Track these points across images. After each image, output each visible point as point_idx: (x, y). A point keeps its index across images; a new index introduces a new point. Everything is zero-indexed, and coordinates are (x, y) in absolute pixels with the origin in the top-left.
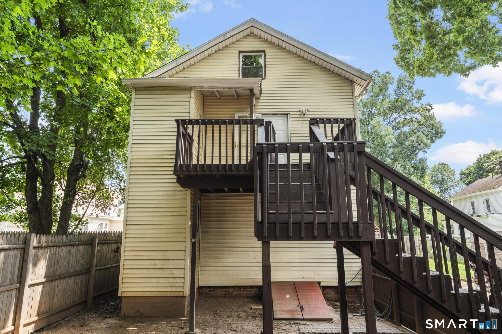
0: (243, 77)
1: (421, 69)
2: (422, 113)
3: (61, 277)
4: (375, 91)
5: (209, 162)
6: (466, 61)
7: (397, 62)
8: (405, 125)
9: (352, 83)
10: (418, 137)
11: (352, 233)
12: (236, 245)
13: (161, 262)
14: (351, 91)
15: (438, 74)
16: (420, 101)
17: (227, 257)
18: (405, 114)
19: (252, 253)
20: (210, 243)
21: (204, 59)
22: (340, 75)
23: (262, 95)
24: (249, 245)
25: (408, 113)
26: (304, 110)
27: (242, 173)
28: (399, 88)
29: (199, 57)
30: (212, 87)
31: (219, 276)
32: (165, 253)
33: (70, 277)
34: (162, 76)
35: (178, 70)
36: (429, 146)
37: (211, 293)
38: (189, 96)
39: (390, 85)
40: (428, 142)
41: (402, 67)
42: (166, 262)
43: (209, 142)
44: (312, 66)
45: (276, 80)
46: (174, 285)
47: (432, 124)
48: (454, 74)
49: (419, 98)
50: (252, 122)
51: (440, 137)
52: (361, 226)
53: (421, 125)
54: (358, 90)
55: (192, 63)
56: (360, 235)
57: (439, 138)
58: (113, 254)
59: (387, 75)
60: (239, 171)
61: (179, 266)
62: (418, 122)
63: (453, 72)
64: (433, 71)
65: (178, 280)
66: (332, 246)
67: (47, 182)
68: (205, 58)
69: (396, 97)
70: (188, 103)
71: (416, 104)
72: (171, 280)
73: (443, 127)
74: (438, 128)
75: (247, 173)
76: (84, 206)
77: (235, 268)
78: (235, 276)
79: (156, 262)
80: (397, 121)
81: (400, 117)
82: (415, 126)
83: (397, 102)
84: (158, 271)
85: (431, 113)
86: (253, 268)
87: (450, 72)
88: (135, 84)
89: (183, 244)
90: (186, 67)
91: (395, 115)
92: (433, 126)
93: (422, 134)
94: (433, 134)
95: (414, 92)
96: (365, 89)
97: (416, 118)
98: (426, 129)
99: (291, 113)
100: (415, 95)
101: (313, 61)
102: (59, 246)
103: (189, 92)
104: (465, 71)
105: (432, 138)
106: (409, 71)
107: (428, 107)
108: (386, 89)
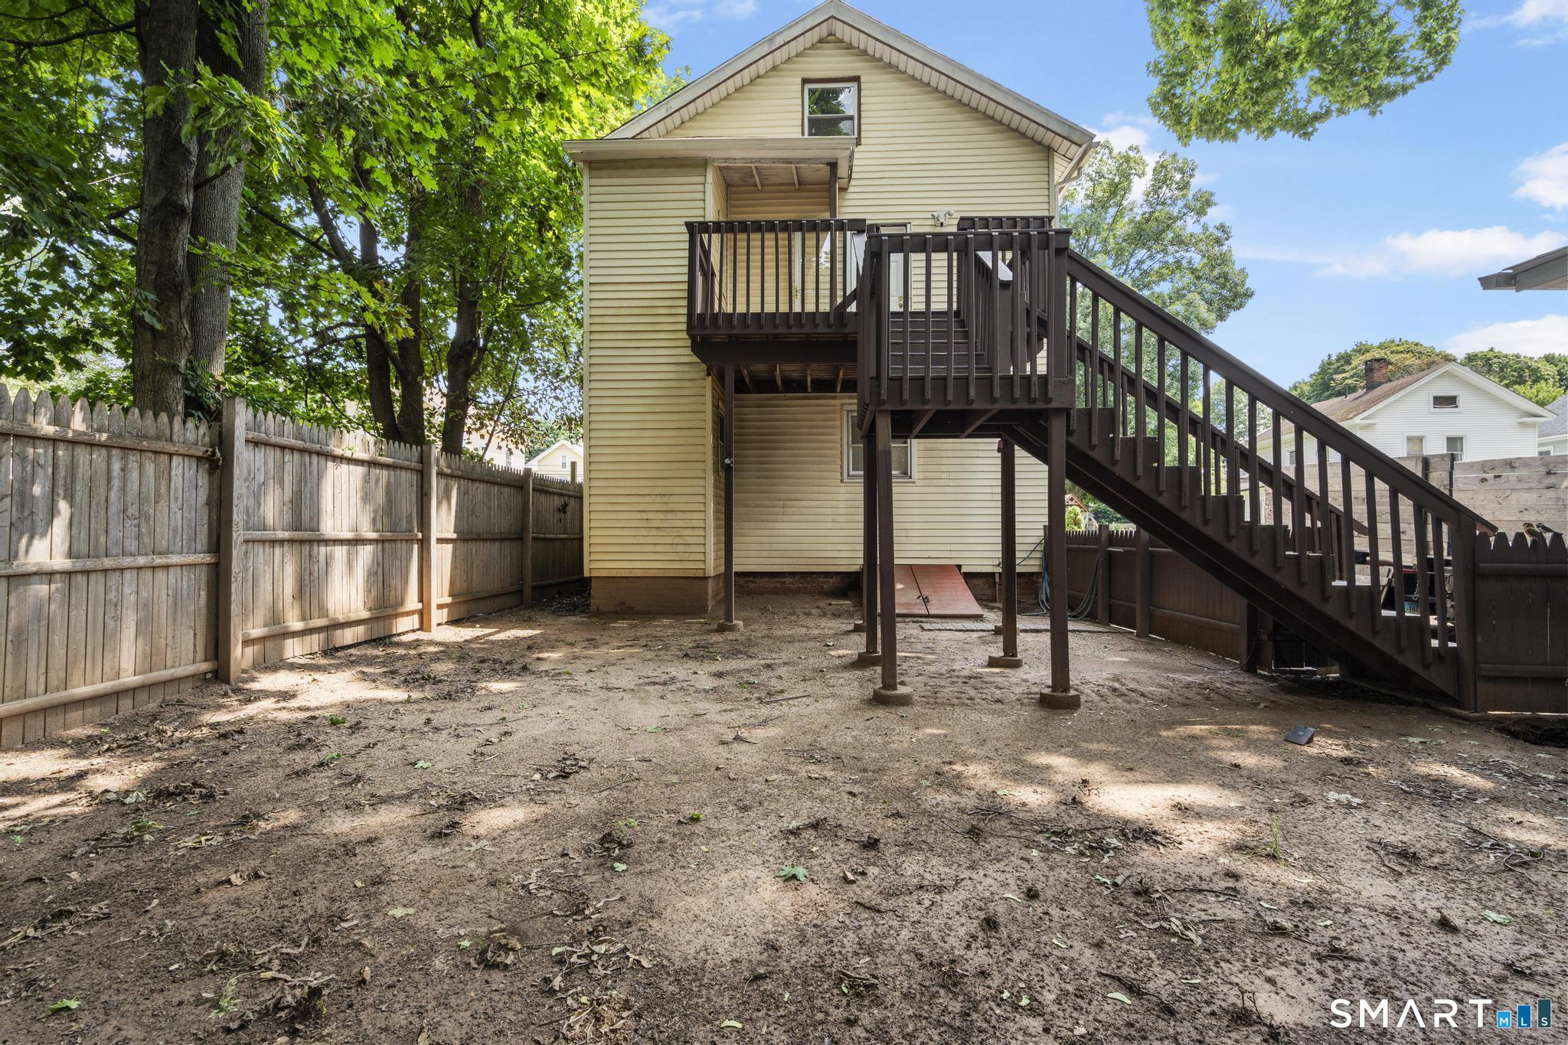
0: (810, 134)
1: (1206, 122)
2: (1204, 248)
3: (479, 539)
4: (1100, 194)
5: (755, 308)
6: (1309, 101)
7: (1155, 107)
8: (1161, 278)
9: (1048, 152)
10: (1189, 304)
11: (1035, 392)
12: (798, 496)
13: (660, 516)
14: (1045, 171)
15: (1242, 134)
16: (1203, 219)
17: (780, 517)
18: (1165, 251)
19: (829, 511)
20: (748, 492)
21: (725, 99)
22: (1023, 135)
23: (853, 182)
24: (824, 496)
25: (1171, 249)
26: (942, 214)
27: (821, 329)
28: (1156, 189)
29: (715, 95)
30: (751, 160)
31: (765, 554)
32: (666, 499)
33: (493, 540)
34: (644, 135)
35: (670, 127)
36: (1213, 328)
37: (751, 585)
38: (700, 179)
39: (1135, 179)
40: (1211, 317)
41: (1164, 117)
42: (669, 516)
43: (741, 286)
44: (963, 112)
45: (884, 148)
46: (686, 556)
47: (1225, 277)
48: (1281, 135)
49: (1201, 212)
50: (842, 226)
51: (1241, 306)
52: (1051, 381)
53: (1198, 278)
54: (1061, 167)
55: (701, 109)
56: (1050, 395)
57: (1237, 309)
58: (557, 516)
59: (1132, 154)
60: (816, 326)
61: (695, 524)
62: (1193, 271)
63: (1277, 129)
64: (1233, 127)
65: (693, 549)
66: (996, 447)
67: (410, 378)
68: (728, 96)
69: (1147, 209)
70: (701, 196)
71: (1190, 226)
72: (680, 548)
73: (1250, 284)
74: (1236, 285)
75: (831, 331)
76: (484, 431)
77: (795, 540)
78: (796, 554)
79: (651, 516)
80: (1145, 267)
81: (1151, 257)
82: (1186, 280)
83: (1148, 220)
84: (654, 532)
85: (1225, 248)
86: (830, 540)
87: (1271, 130)
88: (590, 153)
89: (701, 482)
90: (686, 118)
91: (1142, 254)
92: (1226, 280)
93: (1198, 297)
94: (1225, 299)
95: (1190, 197)
96: (1078, 167)
97: (1190, 262)
98: (1209, 287)
99: (914, 222)
100: (1193, 204)
101: (965, 100)
102: (473, 480)
103: (701, 170)
104: (1305, 125)
105: (1220, 309)
106: (1178, 128)
107: (1220, 234)
108: (1127, 190)
